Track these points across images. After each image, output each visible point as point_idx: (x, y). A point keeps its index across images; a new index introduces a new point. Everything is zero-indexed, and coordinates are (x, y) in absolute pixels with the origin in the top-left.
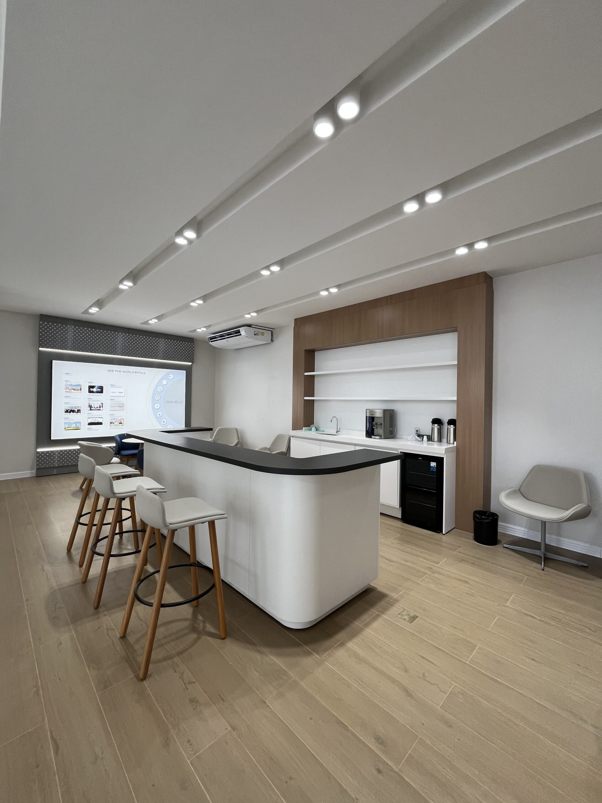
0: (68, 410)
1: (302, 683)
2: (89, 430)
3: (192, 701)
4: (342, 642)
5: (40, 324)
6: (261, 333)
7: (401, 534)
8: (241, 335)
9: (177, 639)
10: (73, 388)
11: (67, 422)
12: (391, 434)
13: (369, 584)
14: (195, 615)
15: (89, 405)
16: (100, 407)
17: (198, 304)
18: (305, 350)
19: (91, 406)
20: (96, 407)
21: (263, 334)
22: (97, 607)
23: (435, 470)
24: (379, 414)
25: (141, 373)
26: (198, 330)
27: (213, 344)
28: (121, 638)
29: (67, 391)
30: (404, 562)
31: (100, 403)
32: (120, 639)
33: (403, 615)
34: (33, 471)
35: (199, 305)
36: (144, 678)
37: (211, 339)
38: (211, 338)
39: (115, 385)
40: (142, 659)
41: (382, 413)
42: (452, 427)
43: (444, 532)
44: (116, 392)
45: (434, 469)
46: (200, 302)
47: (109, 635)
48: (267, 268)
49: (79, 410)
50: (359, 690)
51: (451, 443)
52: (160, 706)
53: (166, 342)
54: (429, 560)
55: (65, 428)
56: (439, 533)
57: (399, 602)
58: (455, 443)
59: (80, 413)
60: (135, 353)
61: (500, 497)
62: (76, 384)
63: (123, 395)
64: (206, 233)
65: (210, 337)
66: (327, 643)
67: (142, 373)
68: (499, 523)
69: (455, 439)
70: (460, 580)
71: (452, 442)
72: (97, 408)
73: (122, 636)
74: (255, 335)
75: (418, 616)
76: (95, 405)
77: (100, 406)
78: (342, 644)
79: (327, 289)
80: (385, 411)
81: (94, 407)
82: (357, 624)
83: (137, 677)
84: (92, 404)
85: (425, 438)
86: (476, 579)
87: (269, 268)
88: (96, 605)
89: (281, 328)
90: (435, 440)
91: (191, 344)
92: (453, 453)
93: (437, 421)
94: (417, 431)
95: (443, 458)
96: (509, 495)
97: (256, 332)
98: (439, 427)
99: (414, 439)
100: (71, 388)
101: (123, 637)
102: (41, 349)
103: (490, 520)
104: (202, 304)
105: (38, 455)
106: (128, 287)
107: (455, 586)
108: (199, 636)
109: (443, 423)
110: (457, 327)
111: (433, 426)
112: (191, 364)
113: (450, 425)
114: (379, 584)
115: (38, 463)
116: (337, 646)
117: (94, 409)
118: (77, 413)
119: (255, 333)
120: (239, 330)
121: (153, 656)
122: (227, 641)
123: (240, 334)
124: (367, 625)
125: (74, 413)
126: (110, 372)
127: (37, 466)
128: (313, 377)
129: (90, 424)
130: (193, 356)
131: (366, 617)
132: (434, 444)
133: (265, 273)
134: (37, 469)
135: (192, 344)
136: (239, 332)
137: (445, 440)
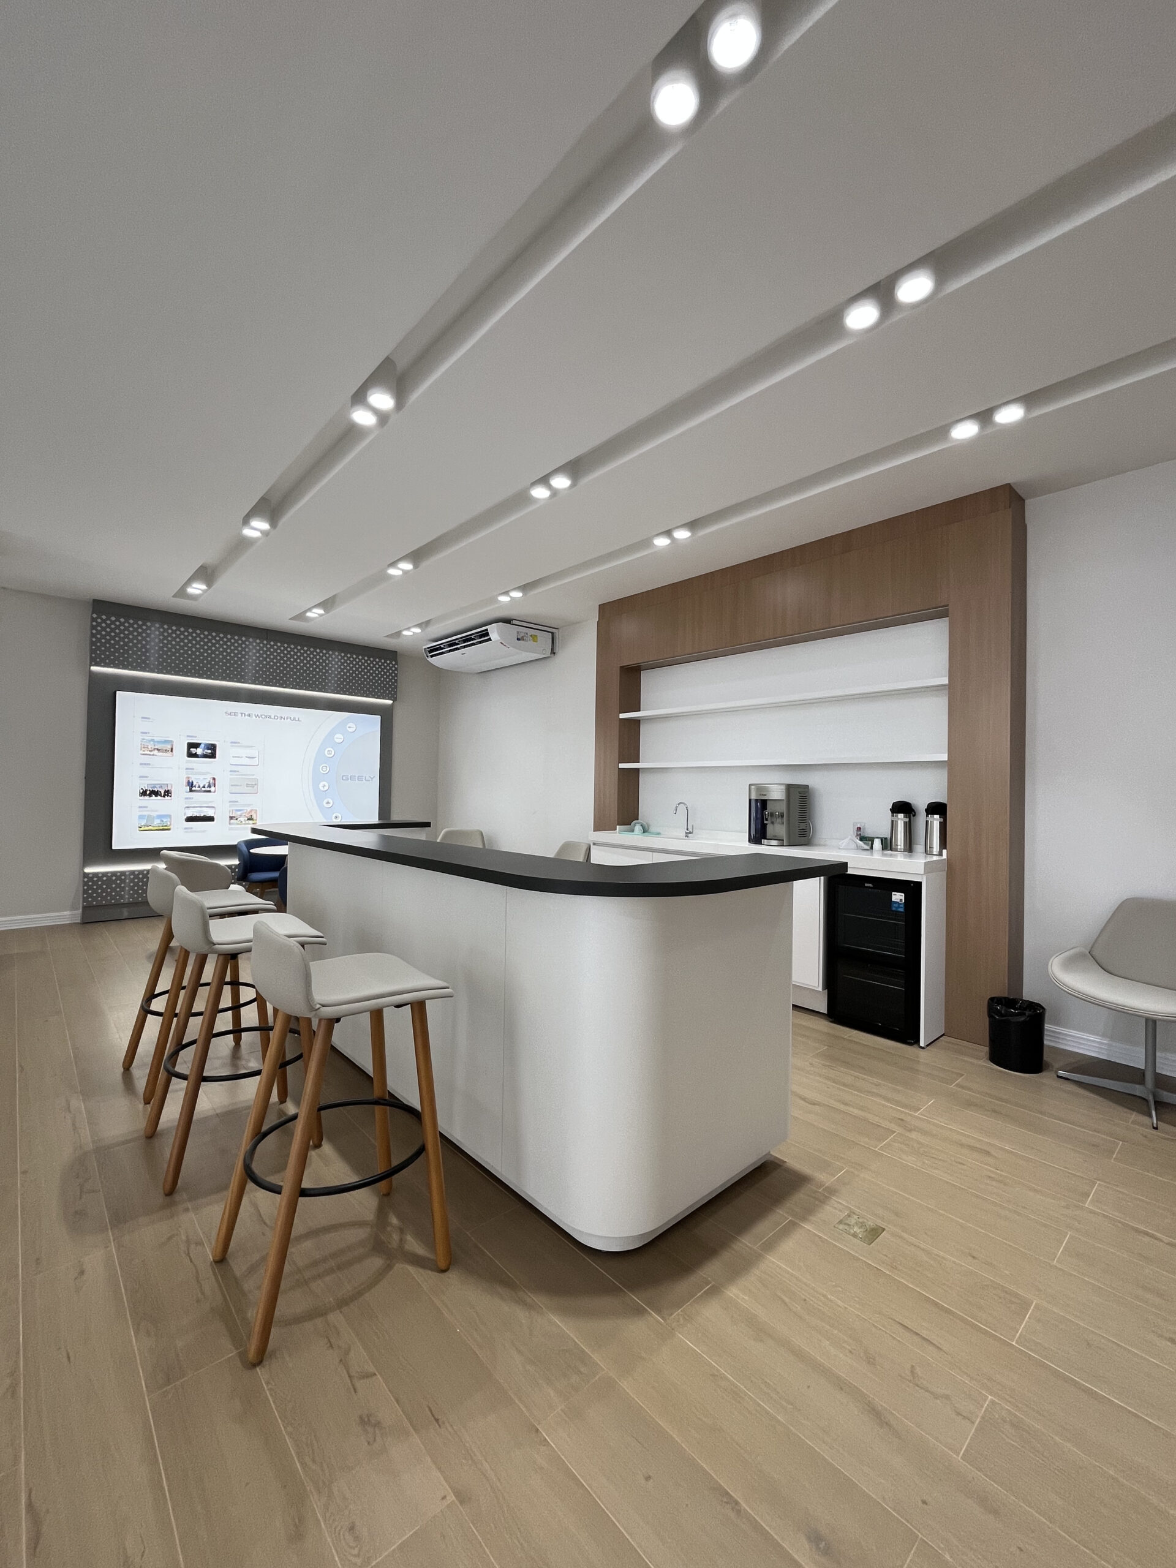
0: (146, 790)
1: (625, 1385)
2: (187, 832)
3: (367, 1421)
4: (713, 1286)
5: (93, 620)
6: (531, 636)
7: (830, 1047)
8: (490, 639)
9: (340, 1268)
10: (156, 747)
11: (145, 815)
12: (803, 835)
13: (769, 1154)
14: (381, 1213)
15: (189, 782)
16: (209, 786)
17: (402, 570)
18: (621, 667)
19: (192, 782)
20: (201, 786)
21: (534, 638)
22: (171, 1192)
23: (902, 910)
24: (777, 793)
25: (292, 718)
26: (405, 633)
27: (435, 661)
28: (216, 1262)
29: (143, 753)
30: (842, 1107)
31: (209, 779)
32: (213, 1263)
33: (849, 1225)
34: (76, 912)
35: (405, 572)
36: (259, 1362)
37: (430, 652)
38: (432, 650)
39: (239, 743)
40: (255, 1315)
41: (784, 791)
42: (936, 819)
43: (922, 1044)
44: (242, 757)
45: (899, 907)
46: (407, 566)
47: (190, 1257)
48: (544, 480)
49: (168, 790)
50: (759, 1405)
51: (934, 853)
52: (290, 1434)
53: (343, 658)
54: (898, 1103)
55: (141, 827)
56: (910, 1044)
57: (836, 1194)
58: (945, 851)
59: (170, 796)
60: (279, 680)
61: (1050, 967)
62: (163, 739)
63: (255, 762)
64: (414, 396)
65: (428, 648)
66: (682, 1287)
67: (294, 719)
68: (1047, 1026)
69: (943, 844)
70: (972, 1148)
71: (936, 851)
72: (204, 787)
73: (217, 1259)
74: (518, 639)
75: (884, 1227)
76: (200, 781)
77: (209, 783)
78: (715, 1291)
79: (668, 533)
80: (790, 788)
81: (197, 786)
82: (746, 1243)
83: (242, 1356)
84: (193, 779)
85: (877, 844)
86: (1007, 1145)
87: (549, 481)
88: (168, 1187)
89: (573, 625)
90: (899, 847)
91: (391, 663)
92: (941, 873)
93: (902, 808)
94: (859, 829)
95: (919, 884)
96: (1072, 963)
97: (522, 635)
98: (907, 820)
99: (853, 846)
100: (153, 747)
101: (221, 1260)
102: (94, 668)
103: (1028, 1016)
104: (411, 570)
105: (86, 880)
106: (262, 532)
107: (959, 1160)
108: (388, 1262)
109: (916, 811)
110: (947, 606)
111: (894, 819)
112: (390, 702)
113: (931, 814)
114: (791, 1155)
115: (85, 896)
116: (701, 1296)
117: (197, 789)
118: (164, 796)
119: (519, 637)
120: (487, 630)
121: (283, 1308)
122: (453, 1278)
123: (488, 637)
124: (769, 1246)
125: (159, 797)
126: (229, 716)
127: (83, 902)
128: (637, 722)
129: (190, 819)
130: (396, 687)
131: (764, 1228)
132: (896, 856)
133: (540, 493)
134: (84, 908)
135: (394, 663)
136: (487, 634)
137: (919, 848)
